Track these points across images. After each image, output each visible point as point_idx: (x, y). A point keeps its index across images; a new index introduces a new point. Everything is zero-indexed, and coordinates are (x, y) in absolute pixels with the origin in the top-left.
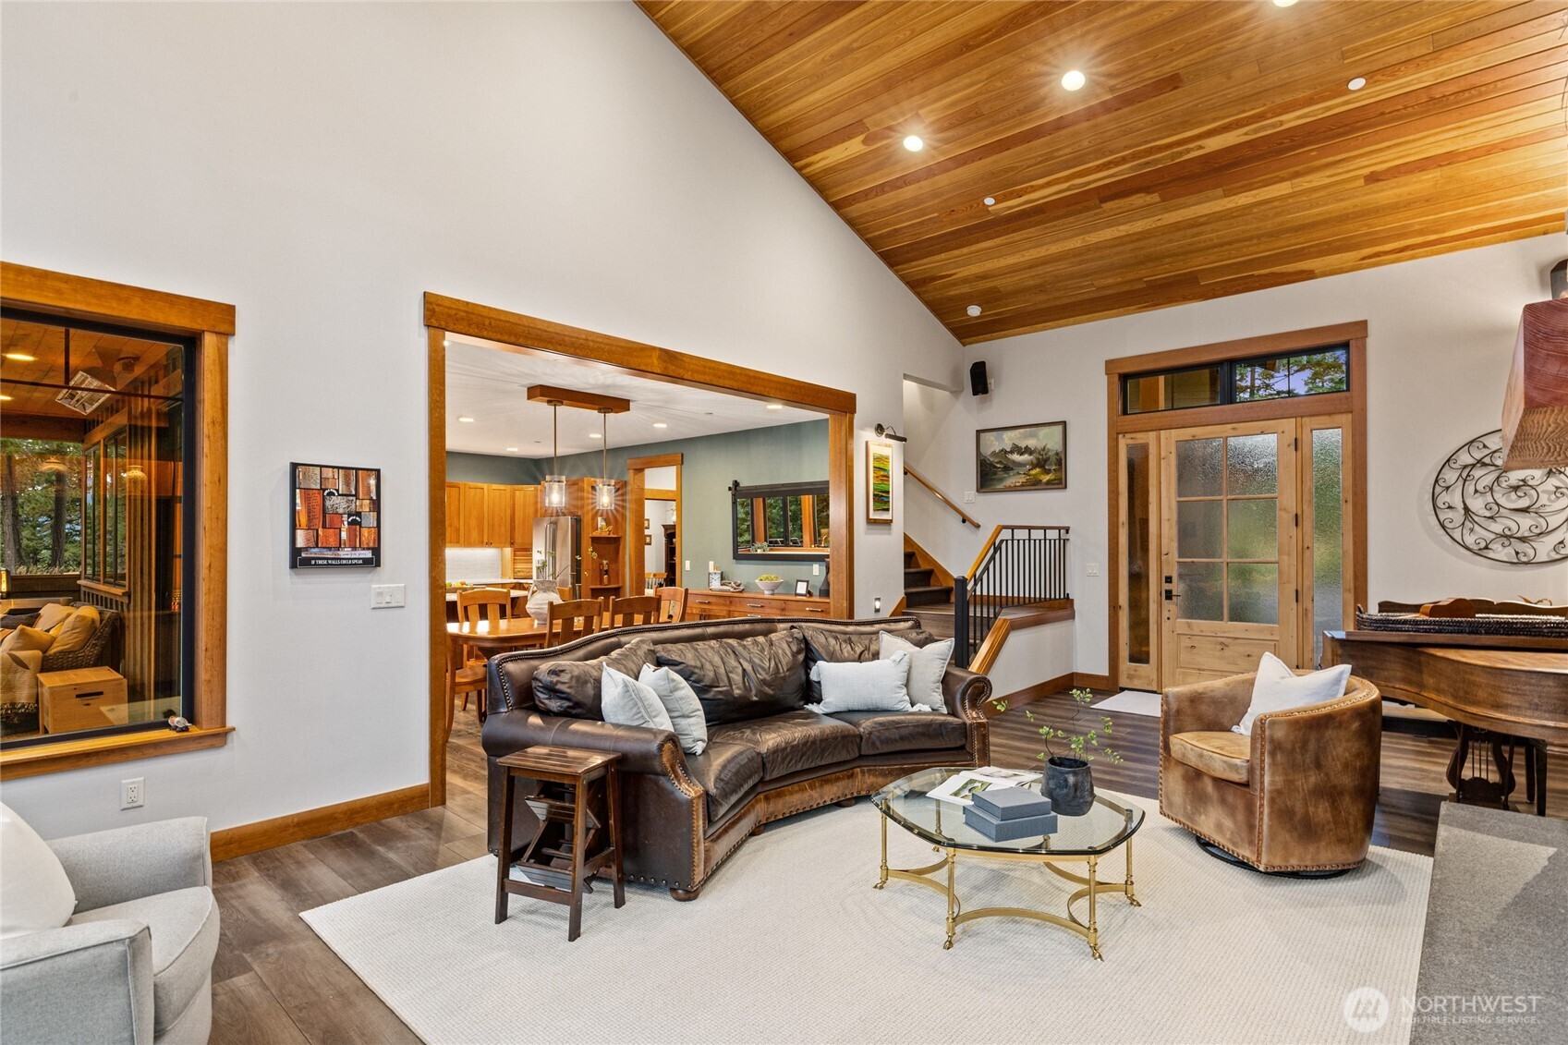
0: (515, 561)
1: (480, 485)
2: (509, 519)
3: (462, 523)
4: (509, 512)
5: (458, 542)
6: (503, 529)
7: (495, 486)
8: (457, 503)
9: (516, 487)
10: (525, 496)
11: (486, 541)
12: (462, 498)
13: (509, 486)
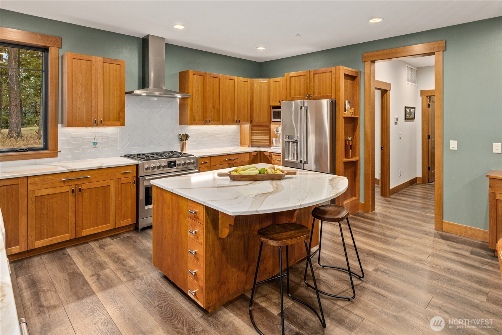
0: (252, 134)
1: (232, 77)
2: (249, 103)
3: (221, 106)
4: (249, 98)
5: (219, 121)
6: (246, 110)
7: (242, 79)
8: (218, 90)
9: (255, 80)
10: (261, 87)
11: (236, 119)
12: (221, 86)
13: (249, 79)
